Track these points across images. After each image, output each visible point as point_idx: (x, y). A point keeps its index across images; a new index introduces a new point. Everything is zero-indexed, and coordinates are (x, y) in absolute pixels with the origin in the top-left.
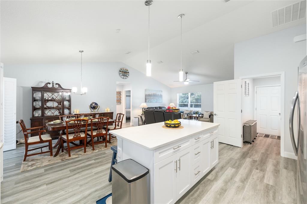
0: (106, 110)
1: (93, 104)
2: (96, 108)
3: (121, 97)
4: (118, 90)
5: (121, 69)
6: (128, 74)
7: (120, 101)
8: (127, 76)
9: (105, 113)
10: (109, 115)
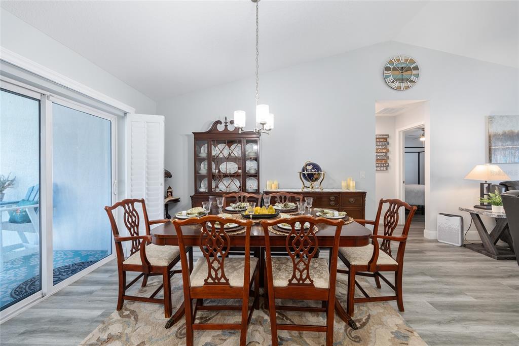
0: (344, 184)
1: (308, 167)
2: (317, 179)
3: (388, 151)
4: (380, 131)
5: (391, 62)
6: (414, 72)
7: (386, 162)
8: (411, 81)
9: (339, 193)
10: (352, 200)
